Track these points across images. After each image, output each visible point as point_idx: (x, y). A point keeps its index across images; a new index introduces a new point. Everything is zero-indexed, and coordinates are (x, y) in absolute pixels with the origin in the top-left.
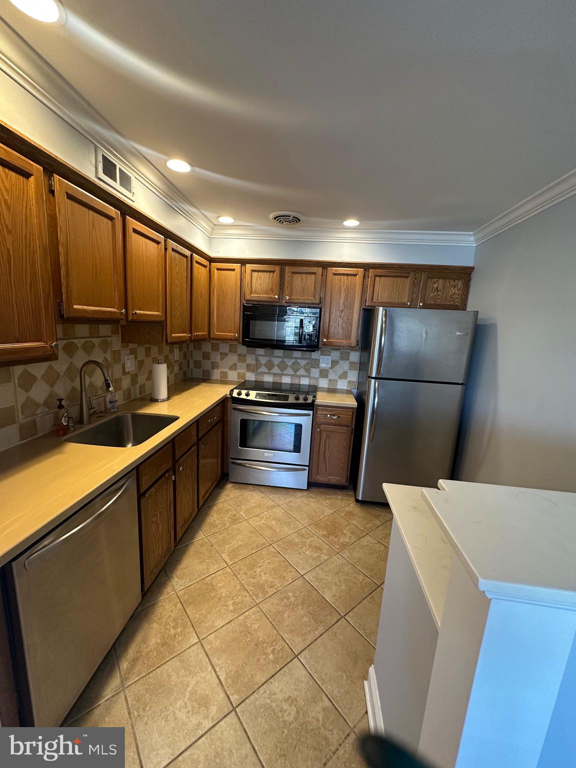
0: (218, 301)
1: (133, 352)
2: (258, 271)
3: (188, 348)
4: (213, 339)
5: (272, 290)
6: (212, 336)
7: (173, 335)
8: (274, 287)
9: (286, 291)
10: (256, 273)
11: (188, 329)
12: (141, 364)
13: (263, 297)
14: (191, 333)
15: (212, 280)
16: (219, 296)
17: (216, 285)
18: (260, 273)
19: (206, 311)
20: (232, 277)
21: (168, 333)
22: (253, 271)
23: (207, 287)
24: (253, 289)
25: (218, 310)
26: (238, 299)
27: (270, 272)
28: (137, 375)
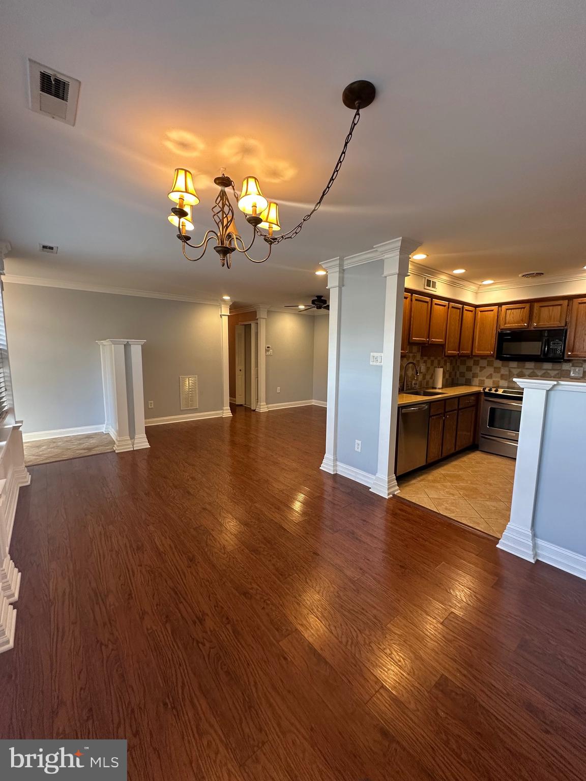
0: (480, 331)
1: (425, 362)
2: (511, 309)
3: (456, 363)
4: (475, 356)
5: (522, 320)
6: (474, 354)
7: (449, 352)
8: (524, 319)
9: (535, 319)
10: (510, 311)
11: (457, 349)
12: (428, 369)
13: (515, 325)
14: (459, 351)
15: (476, 318)
16: (480, 328)
17: (479, 321)
18: (513, 310)
19: (471, 338)
20: (491, 315)
21: (446, 350)
22: (507, 309)
23: (473, 322)
24: (507, 321)
25: (480, 337)
26: (495, 328)
27: (521, 308)
28: (425, 374)
